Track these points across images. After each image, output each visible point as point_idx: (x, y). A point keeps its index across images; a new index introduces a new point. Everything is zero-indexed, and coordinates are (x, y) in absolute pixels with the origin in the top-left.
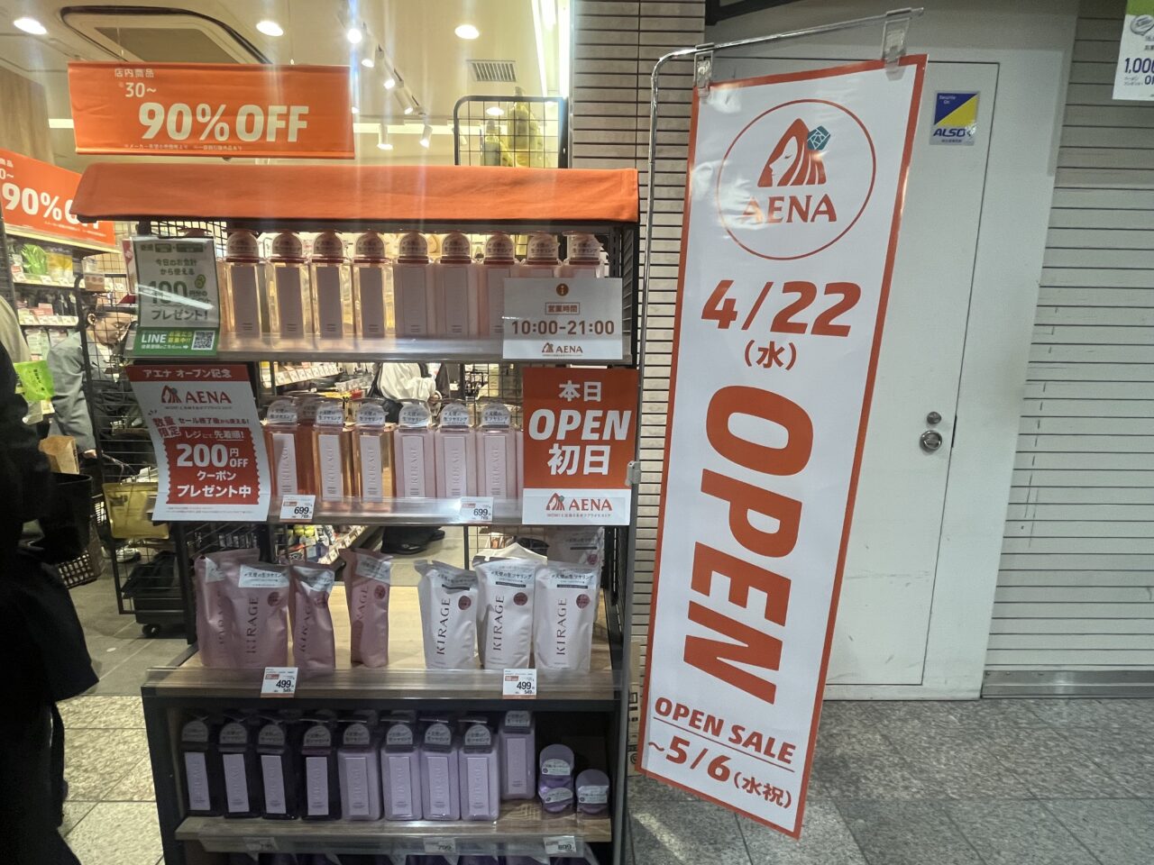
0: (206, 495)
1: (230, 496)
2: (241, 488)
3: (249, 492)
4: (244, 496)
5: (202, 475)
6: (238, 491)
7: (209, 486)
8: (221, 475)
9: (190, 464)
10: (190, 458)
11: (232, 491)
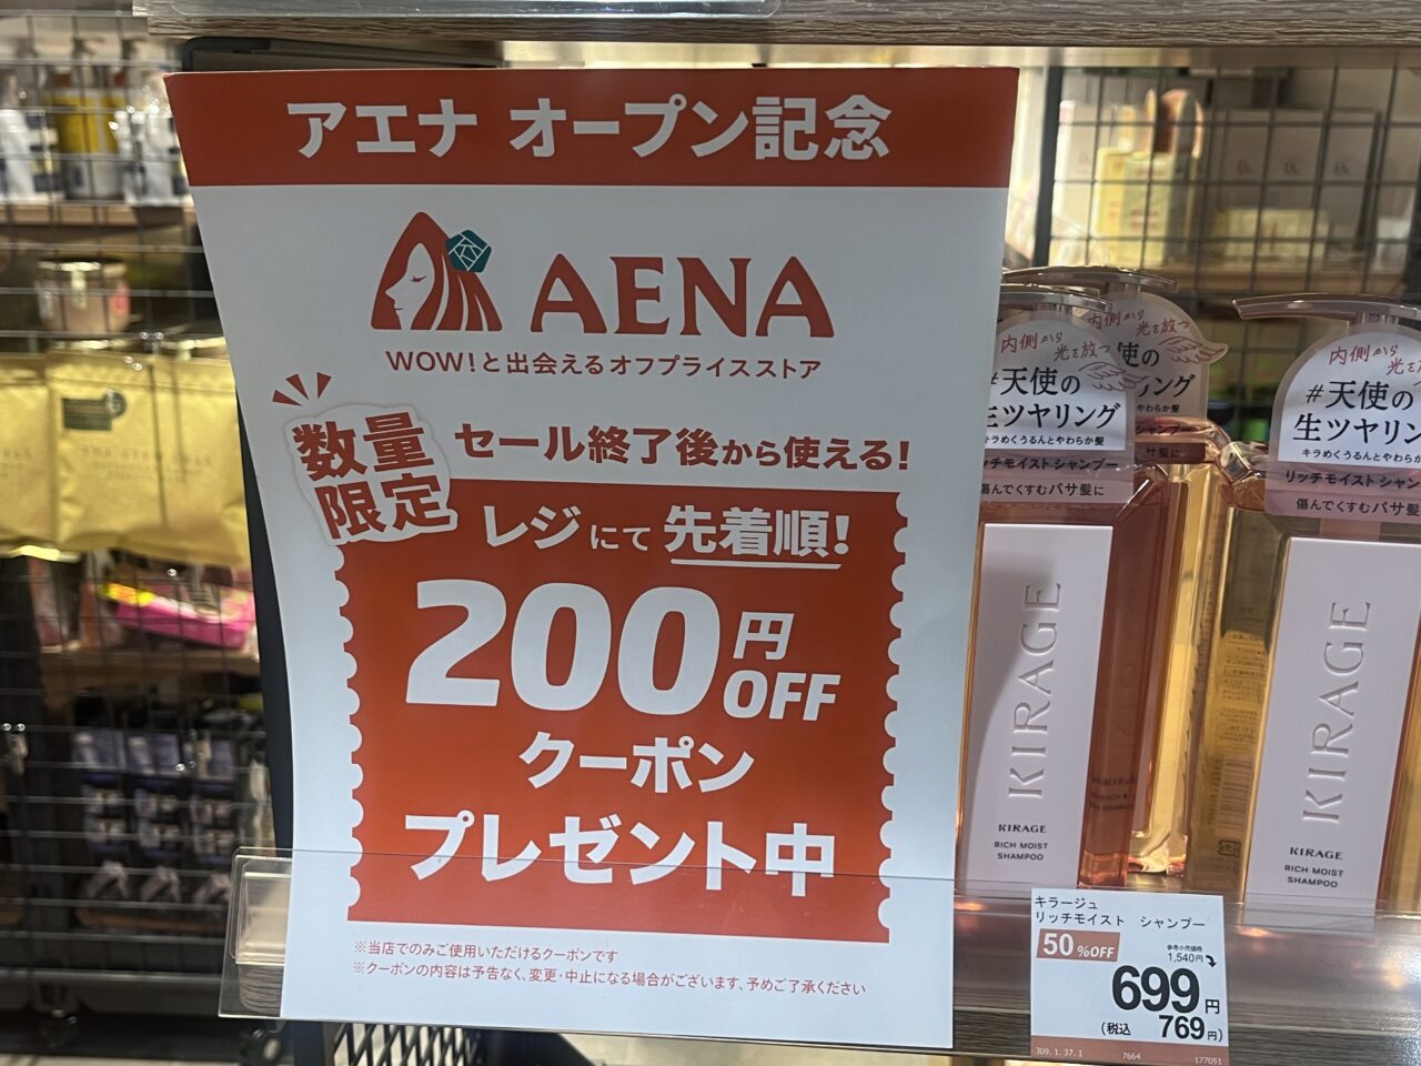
0: (574, 873)
1: (714, 882)
2: (774, 841)
3: (826, 867)
4: (799, 889)
5: (547, 758)
6: (759, 854)
7: (589, 824)
8: (661, 763)
9: (483, 693)
10: (492, 660)
11: (719, 852)
